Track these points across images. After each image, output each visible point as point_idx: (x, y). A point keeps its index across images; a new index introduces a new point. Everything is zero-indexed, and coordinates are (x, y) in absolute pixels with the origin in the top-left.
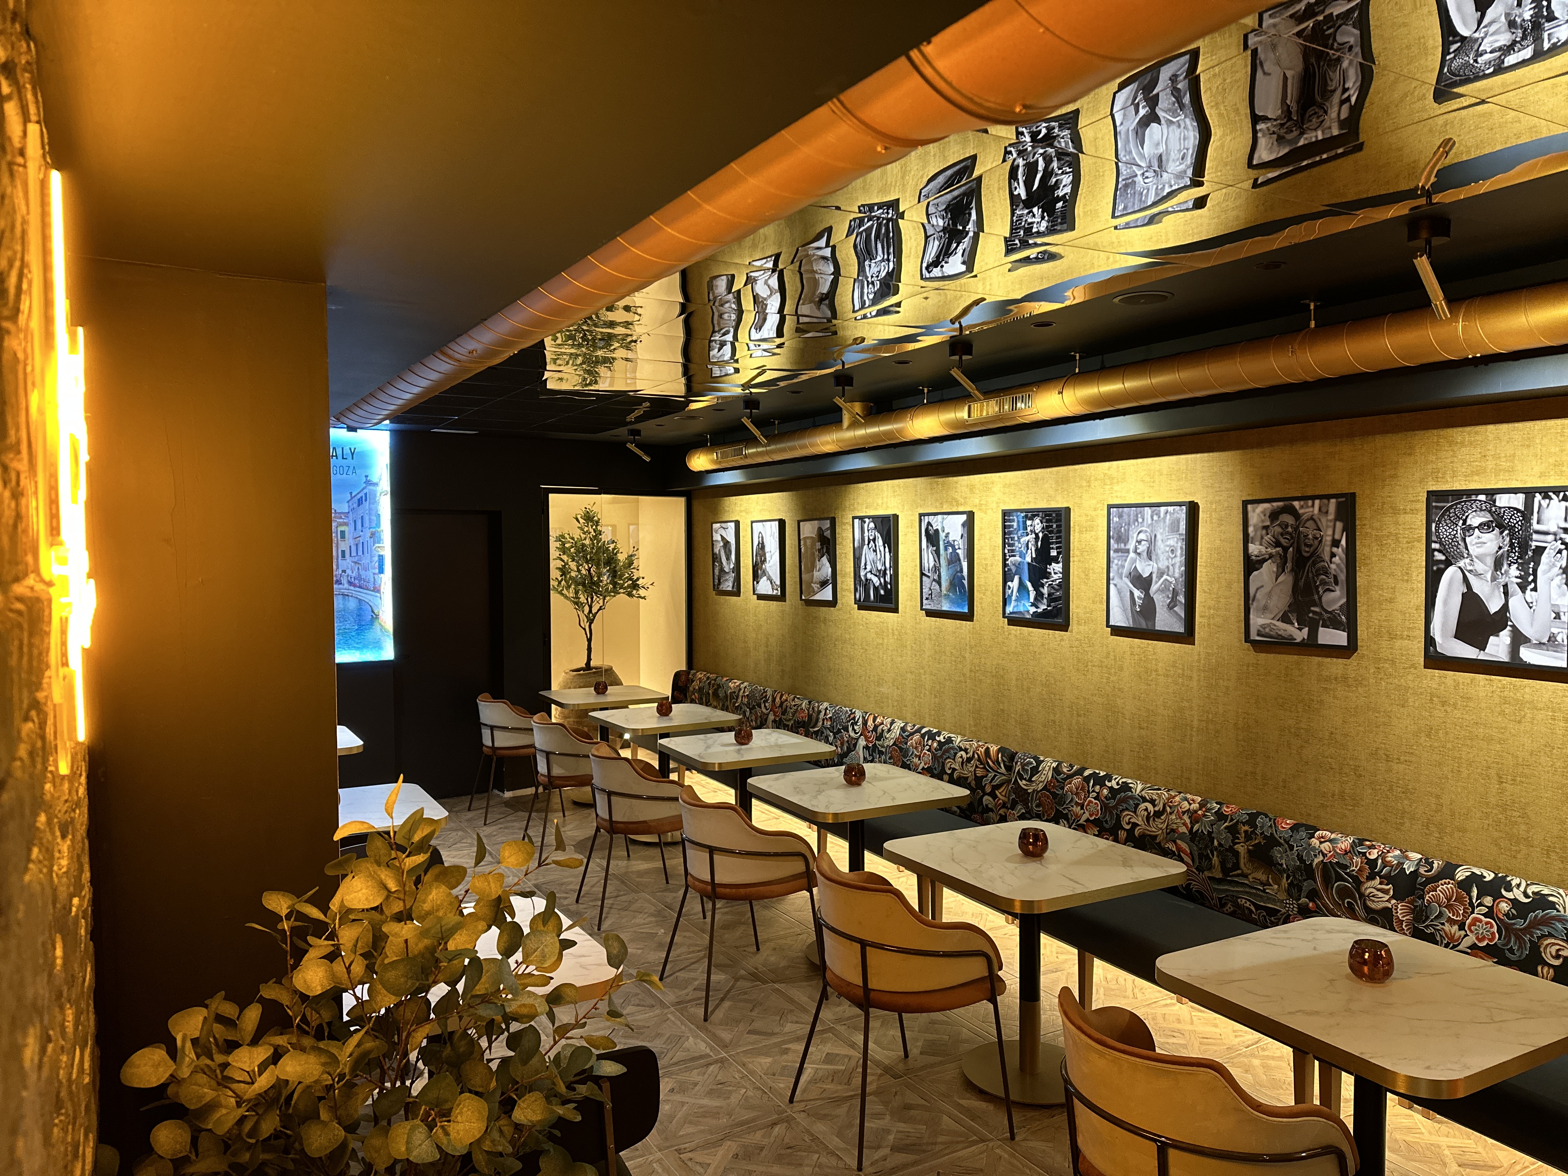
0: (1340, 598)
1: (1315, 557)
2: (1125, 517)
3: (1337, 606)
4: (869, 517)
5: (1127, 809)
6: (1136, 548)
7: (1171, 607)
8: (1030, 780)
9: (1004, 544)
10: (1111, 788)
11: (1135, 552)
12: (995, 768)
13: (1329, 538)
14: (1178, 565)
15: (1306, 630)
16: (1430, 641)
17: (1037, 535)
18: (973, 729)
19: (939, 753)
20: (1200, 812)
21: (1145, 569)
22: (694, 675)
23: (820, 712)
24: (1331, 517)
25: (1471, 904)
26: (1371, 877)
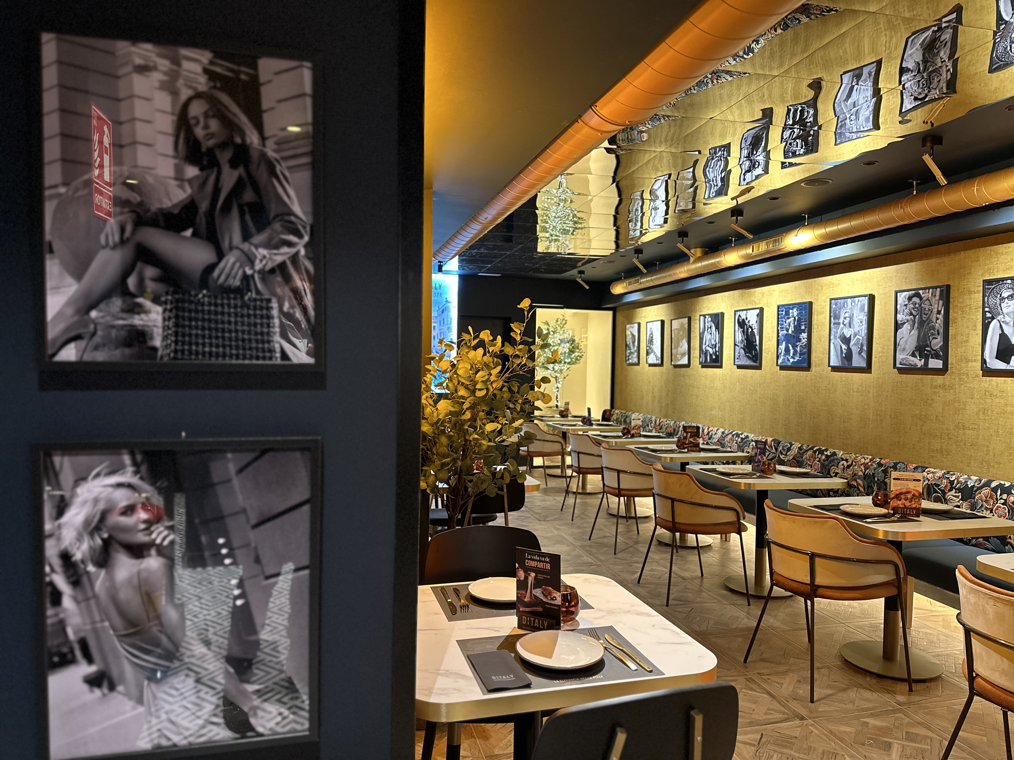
0: (940, 342)
1: (929, 320)
2: (839, 305)
3: (938, 347)
4: (708, 315)
5: (834, 465)
6: (844, 322)
7: (860, 353)
8: (786, 455)
9: (778, 324)
10: (827, 455)
11: (843, 324)
12: (769, 449)
13: (936, 310)
14: (863, 330)
15: (923, 360)
16: (984, 361)
17: (795, 318)
18: (760, 431)
19: (741, 444)
20: (870, 464)
21: (848, 333)
22: (614, 412)
23: (679, 427)
24: (937, 298)
25: (997, 499)
26: (950, 490)
